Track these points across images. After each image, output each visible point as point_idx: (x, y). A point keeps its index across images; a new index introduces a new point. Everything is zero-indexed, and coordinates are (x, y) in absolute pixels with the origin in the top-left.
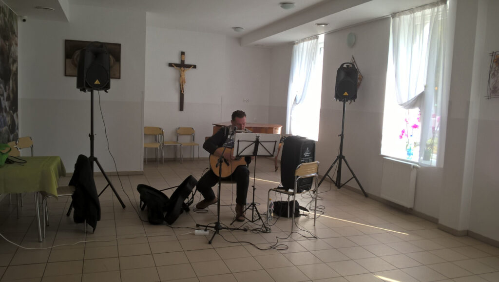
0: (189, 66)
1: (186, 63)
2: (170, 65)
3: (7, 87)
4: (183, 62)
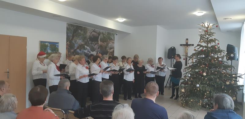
0: (190, 45)
1: (189, 43)
2: (181, 45)
4: (187, 43)
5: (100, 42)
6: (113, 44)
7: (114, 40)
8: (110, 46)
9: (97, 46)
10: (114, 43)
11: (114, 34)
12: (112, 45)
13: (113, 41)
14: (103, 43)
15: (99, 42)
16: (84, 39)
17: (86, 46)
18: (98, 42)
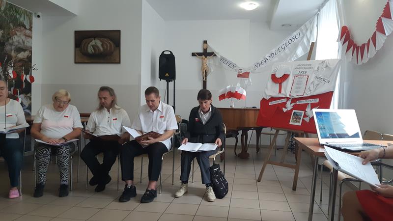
6: (29, 39)
7: (31, 29)
8: (16, 44)
10: (31, 37)
11: (31, 14)
12: (24, 42)
13: (28, 32)
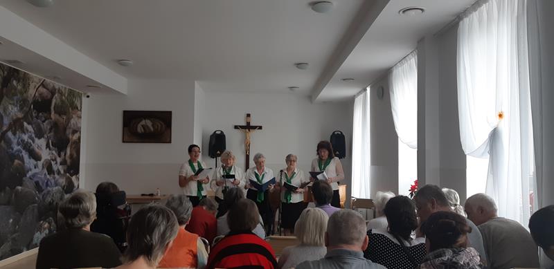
0: (254, 128)
1: (251, 124)
2: (236, 127)
3: (62, 154)
4: (248, 123)
5: (55, 113)
9: (47, 124)
14: (60, 115)
15: (53, 115)
16: (23, 103)
17: (25, 124)
18: (50, 114)
